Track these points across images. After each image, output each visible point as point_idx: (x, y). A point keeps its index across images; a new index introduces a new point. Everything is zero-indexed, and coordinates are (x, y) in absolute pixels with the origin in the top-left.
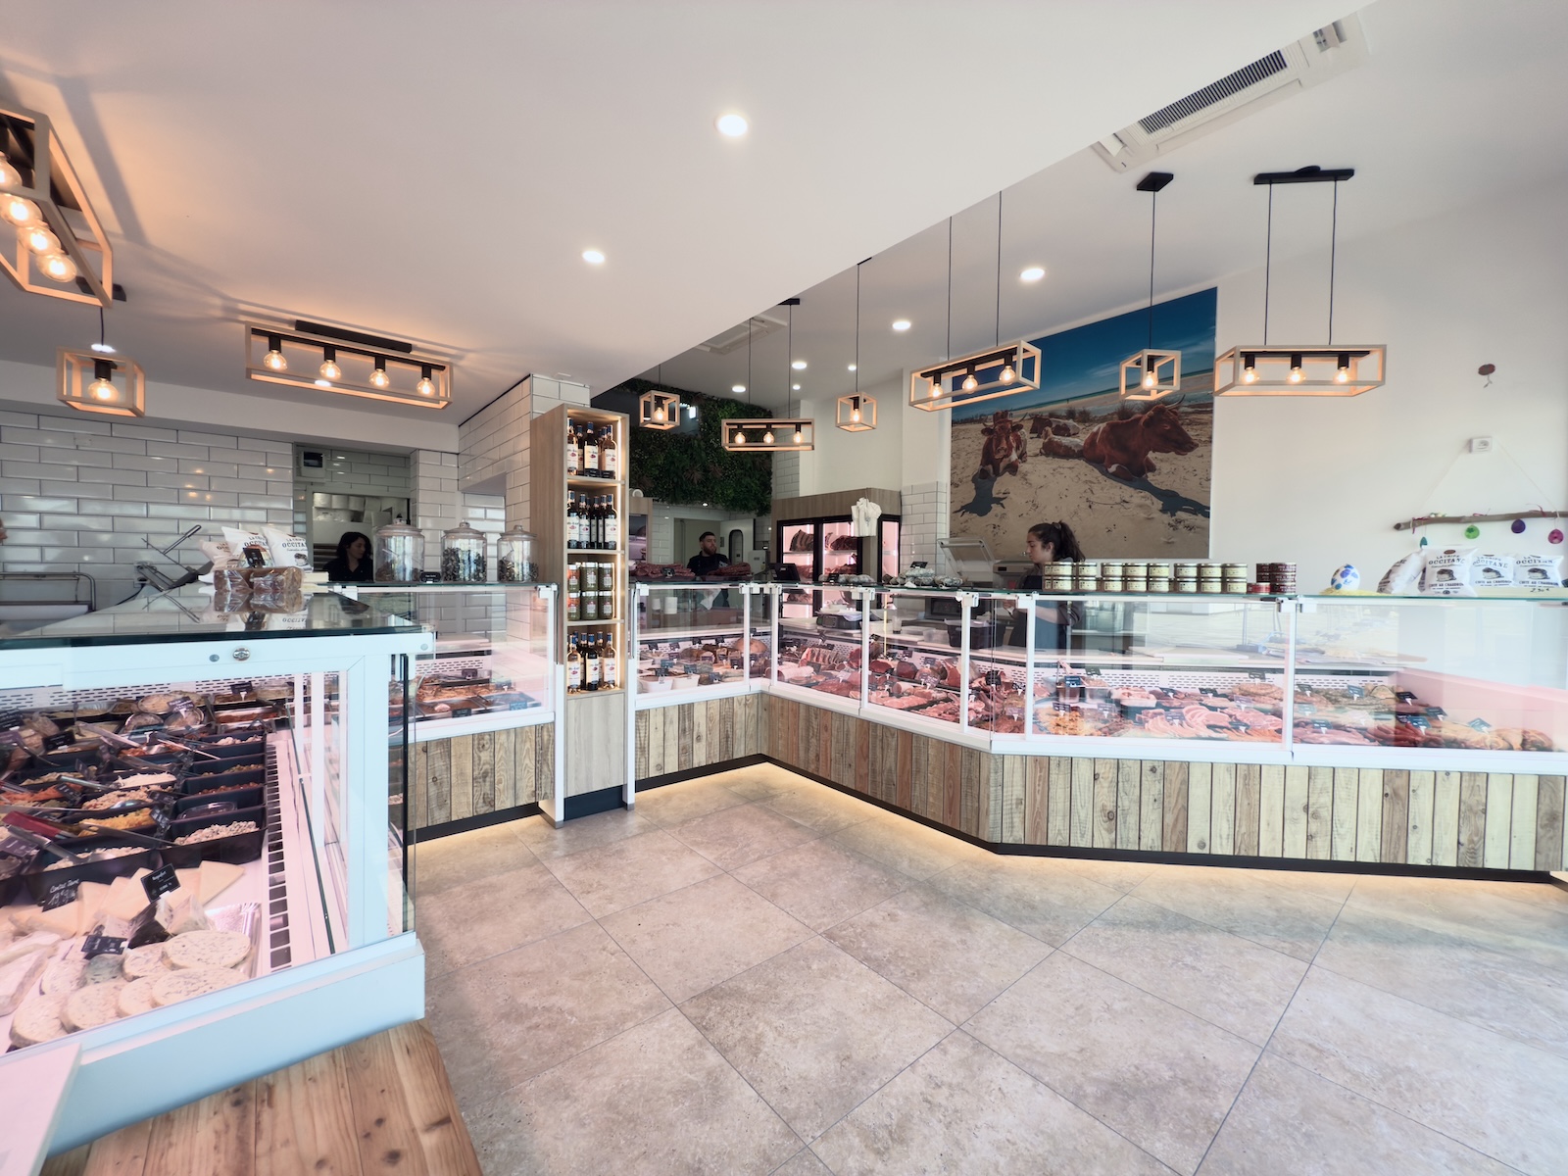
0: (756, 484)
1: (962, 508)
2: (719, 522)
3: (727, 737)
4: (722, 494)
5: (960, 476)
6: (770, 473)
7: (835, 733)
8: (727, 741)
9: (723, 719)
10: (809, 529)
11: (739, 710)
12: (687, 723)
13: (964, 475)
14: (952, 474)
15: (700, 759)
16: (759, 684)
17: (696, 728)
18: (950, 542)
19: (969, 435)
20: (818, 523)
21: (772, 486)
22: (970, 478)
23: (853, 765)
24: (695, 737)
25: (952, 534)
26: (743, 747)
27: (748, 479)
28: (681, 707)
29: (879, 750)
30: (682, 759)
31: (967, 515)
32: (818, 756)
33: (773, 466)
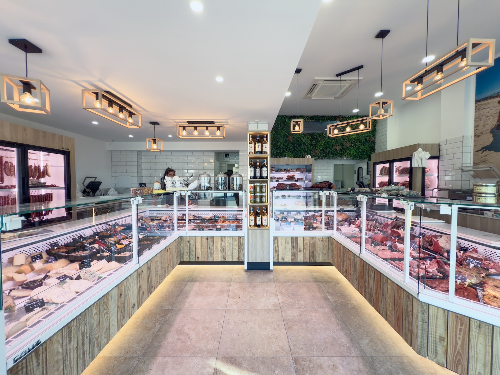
0: (367, 148)
1: (482, 149)
2: (354, 165)
3: (313, 253)
4: (350, 153)
5: (482, 131)
6: (374, 143)
7: (352, 262)
8: (313, 254)
9: (311, 245)
10: (387, 165)
11: (319, 243)
12: (295, 244)
13: (484, 129)
14: (475, 130)
15: (300, 258)
16: (328, 233)
17: (299, 247)
18: (473, 168)
19: (487, 106)
20: (391, 162)
21: (376, 148)
22: (489, 131)
23: (358, 279)
24: (298, 250)
25: (475, 164)
26: (321, 258)
27: (363, 146)
28: (292, 238)
29: (367, 277)
30: (293, 257)
31: (486, 152)
32: (346, 270)
33: (376, 139)
